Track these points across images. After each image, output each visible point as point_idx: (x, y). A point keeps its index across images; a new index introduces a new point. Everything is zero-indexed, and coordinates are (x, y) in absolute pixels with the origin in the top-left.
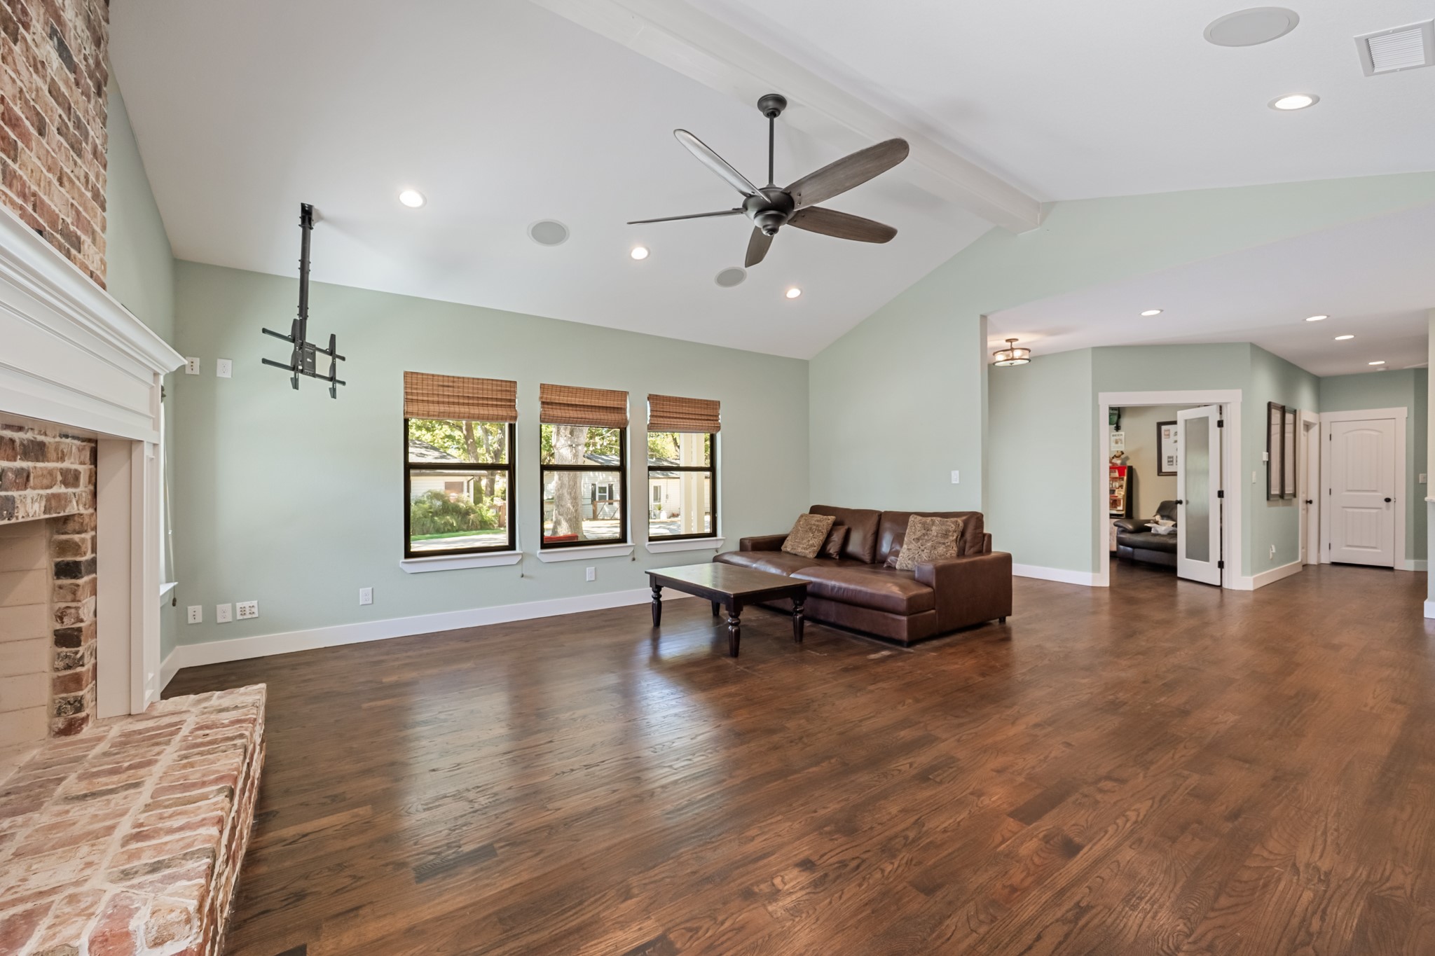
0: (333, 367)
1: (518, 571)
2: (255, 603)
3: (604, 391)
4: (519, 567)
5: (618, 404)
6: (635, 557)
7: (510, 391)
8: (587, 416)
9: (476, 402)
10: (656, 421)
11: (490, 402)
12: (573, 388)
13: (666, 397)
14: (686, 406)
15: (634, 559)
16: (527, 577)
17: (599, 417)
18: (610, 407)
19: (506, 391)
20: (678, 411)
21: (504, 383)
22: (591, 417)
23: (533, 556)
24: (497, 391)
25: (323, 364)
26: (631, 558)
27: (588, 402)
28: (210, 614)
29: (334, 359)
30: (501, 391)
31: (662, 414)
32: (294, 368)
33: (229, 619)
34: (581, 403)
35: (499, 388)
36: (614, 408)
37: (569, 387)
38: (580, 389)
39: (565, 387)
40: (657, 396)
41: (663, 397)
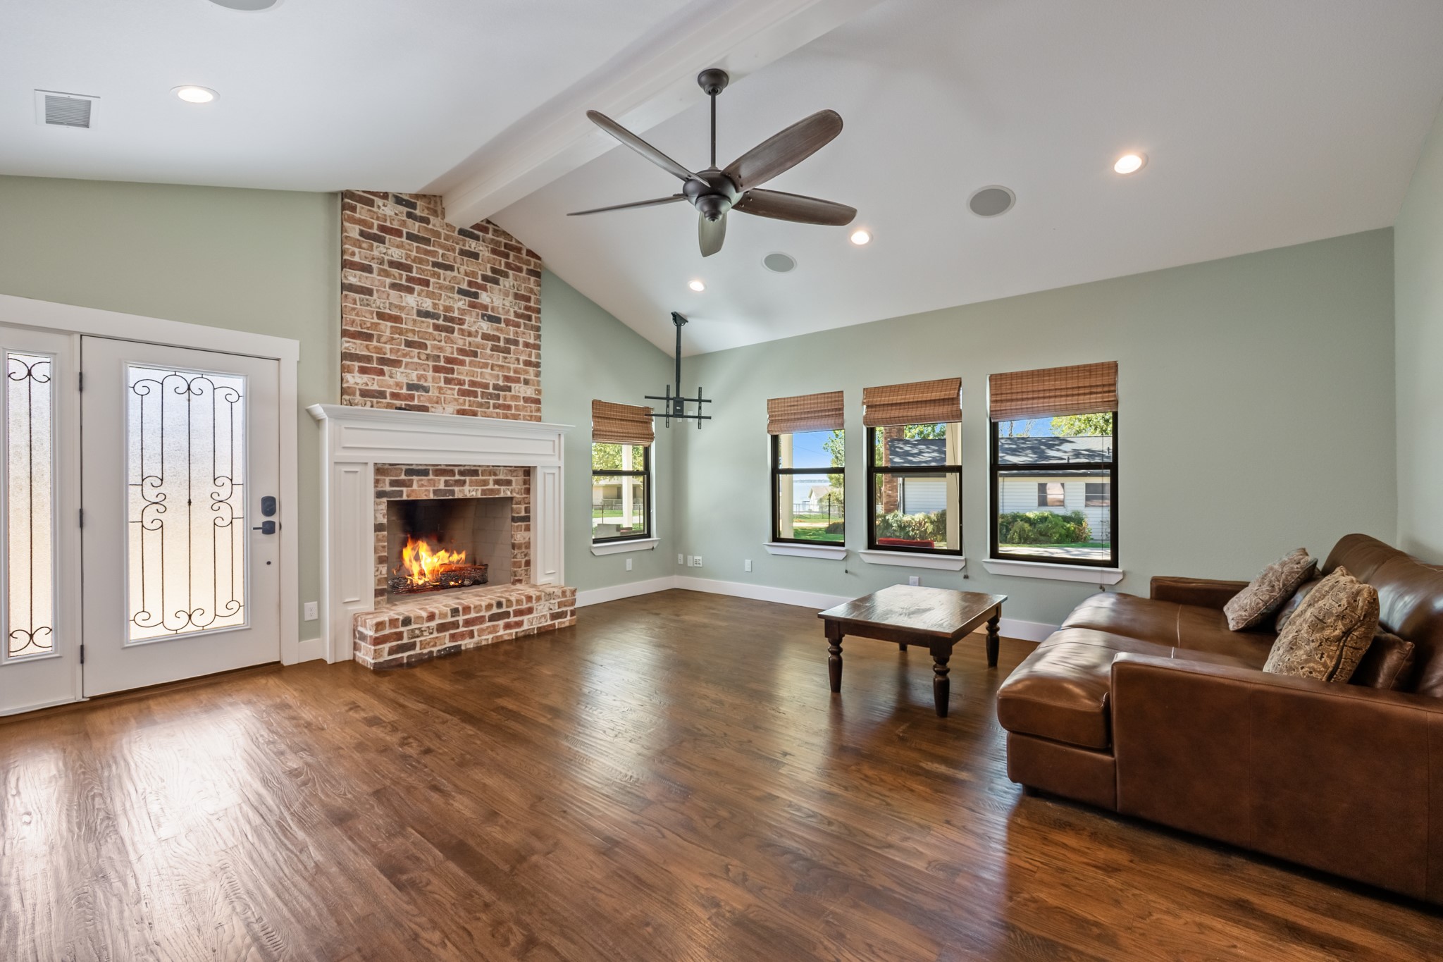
0: (700, 408)
1: (843, 567)
2: (700, 558)
3: (929, 382)
4: (844, 563)
5: (945, 395)
6: (969, 574)
7: (838, 401)
8: (909, 414)
9: (813, 415)
10: (998, 406)
11: (823, 414)
12: (895, 386)
13: (1017, 373)
14: (1049, 380)
15: (966, 577)
16: (851, 573)
17: (922, 413)
18: (939, 400)
19: (835, 401)
20: (1035, 389)
21: (833, 395)
22: (913, 414)
23: (857, 554)
24: (828, 402)
25: (692, 409)
26: (962, 574)
27: (911, 397)
28: (685, 560)
29: (700, 403)
30: (831, 402)
31: (1009, 397)
32: (667, 416)
33: (691, 565)
34: (903, 401)
35: (830, 400)
36: (944, 399)
37: (891, 386)
38: (903, 385)
39: (887, 387)
40: (1001, 375)
41: (1011, 374)
